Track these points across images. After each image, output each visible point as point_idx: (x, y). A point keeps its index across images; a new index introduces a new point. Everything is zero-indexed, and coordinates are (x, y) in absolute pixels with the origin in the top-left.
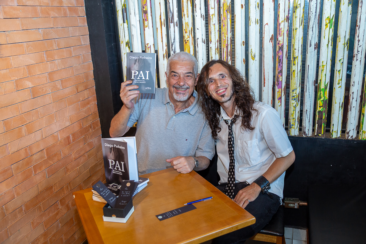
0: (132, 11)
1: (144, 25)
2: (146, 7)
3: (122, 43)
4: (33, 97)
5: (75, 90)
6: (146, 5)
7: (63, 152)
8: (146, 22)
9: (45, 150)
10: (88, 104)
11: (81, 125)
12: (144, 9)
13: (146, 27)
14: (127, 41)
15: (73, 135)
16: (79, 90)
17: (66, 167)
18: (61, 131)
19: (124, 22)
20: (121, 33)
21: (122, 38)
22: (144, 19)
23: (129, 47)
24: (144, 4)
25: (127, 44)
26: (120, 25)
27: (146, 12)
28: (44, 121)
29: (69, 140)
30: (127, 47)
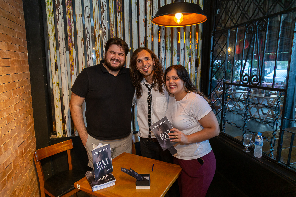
0: (63, 64)
1: (71, 73)
2: (73, 63)
3: (54, 83)
4: (7, 123)
5: (25, 116)
6: (73, 61)
7: (20, 162)
8: (73, 72)
9: (12, 163)
10: (30, 125)
11: (28, 141)
12: (72, 64)
13: (73, 74)
14: (58, 82)
15: (25, 149)
16: (27, 116)
17: (22, 174)
18: (19, 147)
19: (56, 70)
20: (54, 77)
21: (54, 80)
22: (71, 70)
23: (59, 86)
24: (72, 61)
25: (58, 84)
26: (53, 72)
27: (73, 66)
28: (12, 141)
29: (23, 153)
30: (58, 86)
